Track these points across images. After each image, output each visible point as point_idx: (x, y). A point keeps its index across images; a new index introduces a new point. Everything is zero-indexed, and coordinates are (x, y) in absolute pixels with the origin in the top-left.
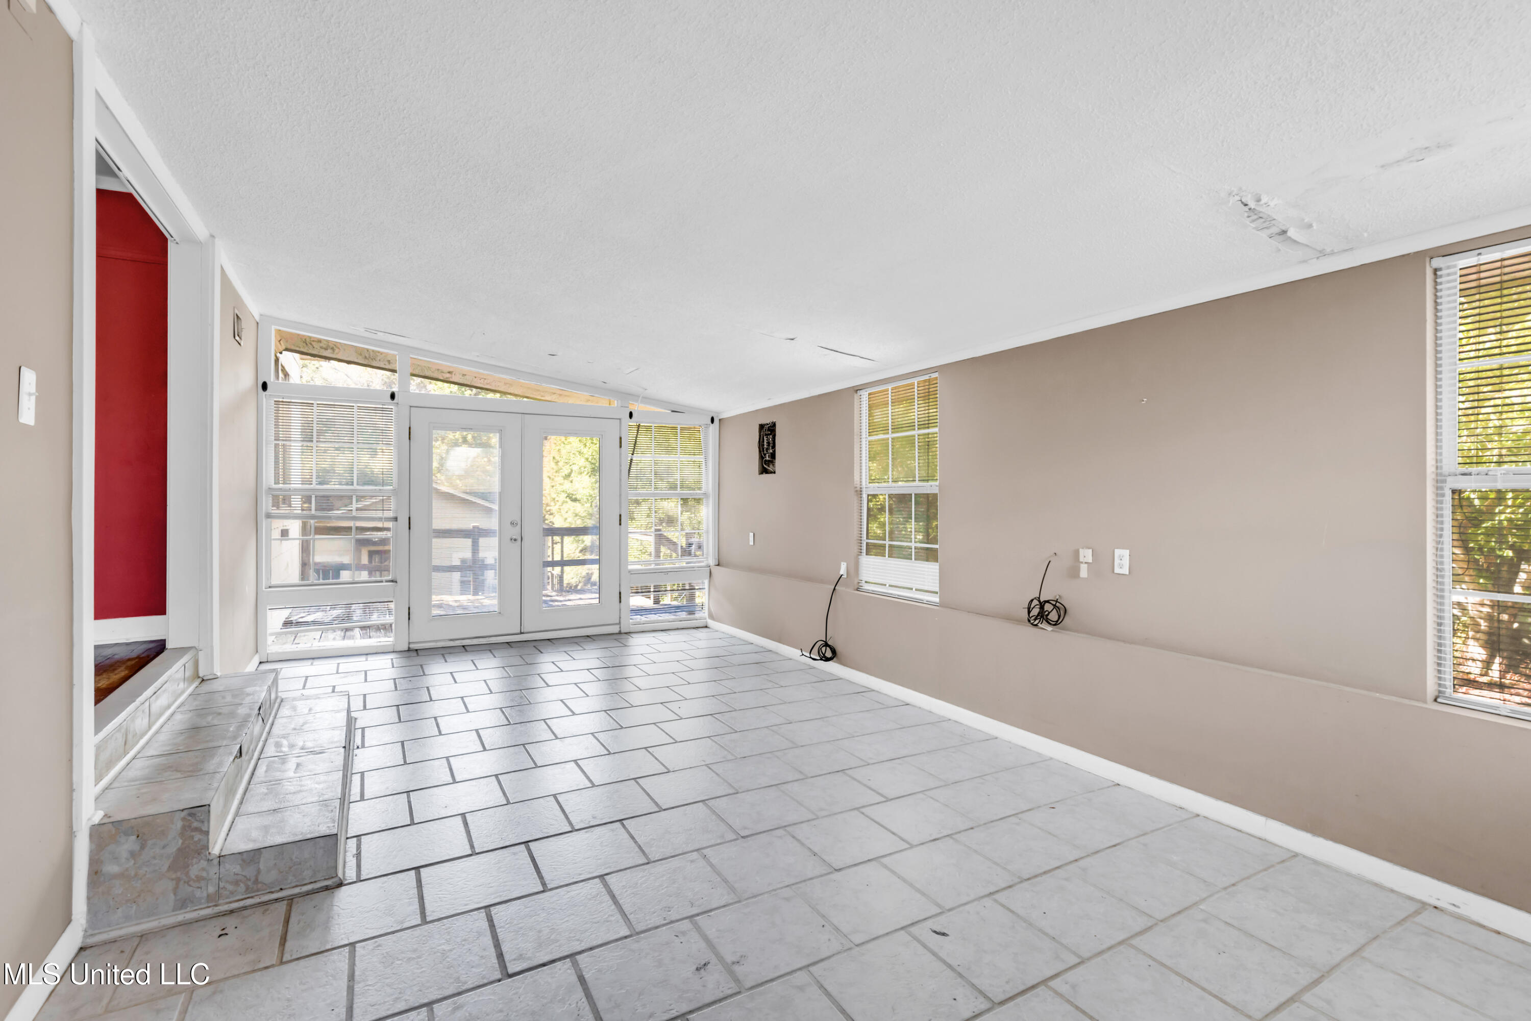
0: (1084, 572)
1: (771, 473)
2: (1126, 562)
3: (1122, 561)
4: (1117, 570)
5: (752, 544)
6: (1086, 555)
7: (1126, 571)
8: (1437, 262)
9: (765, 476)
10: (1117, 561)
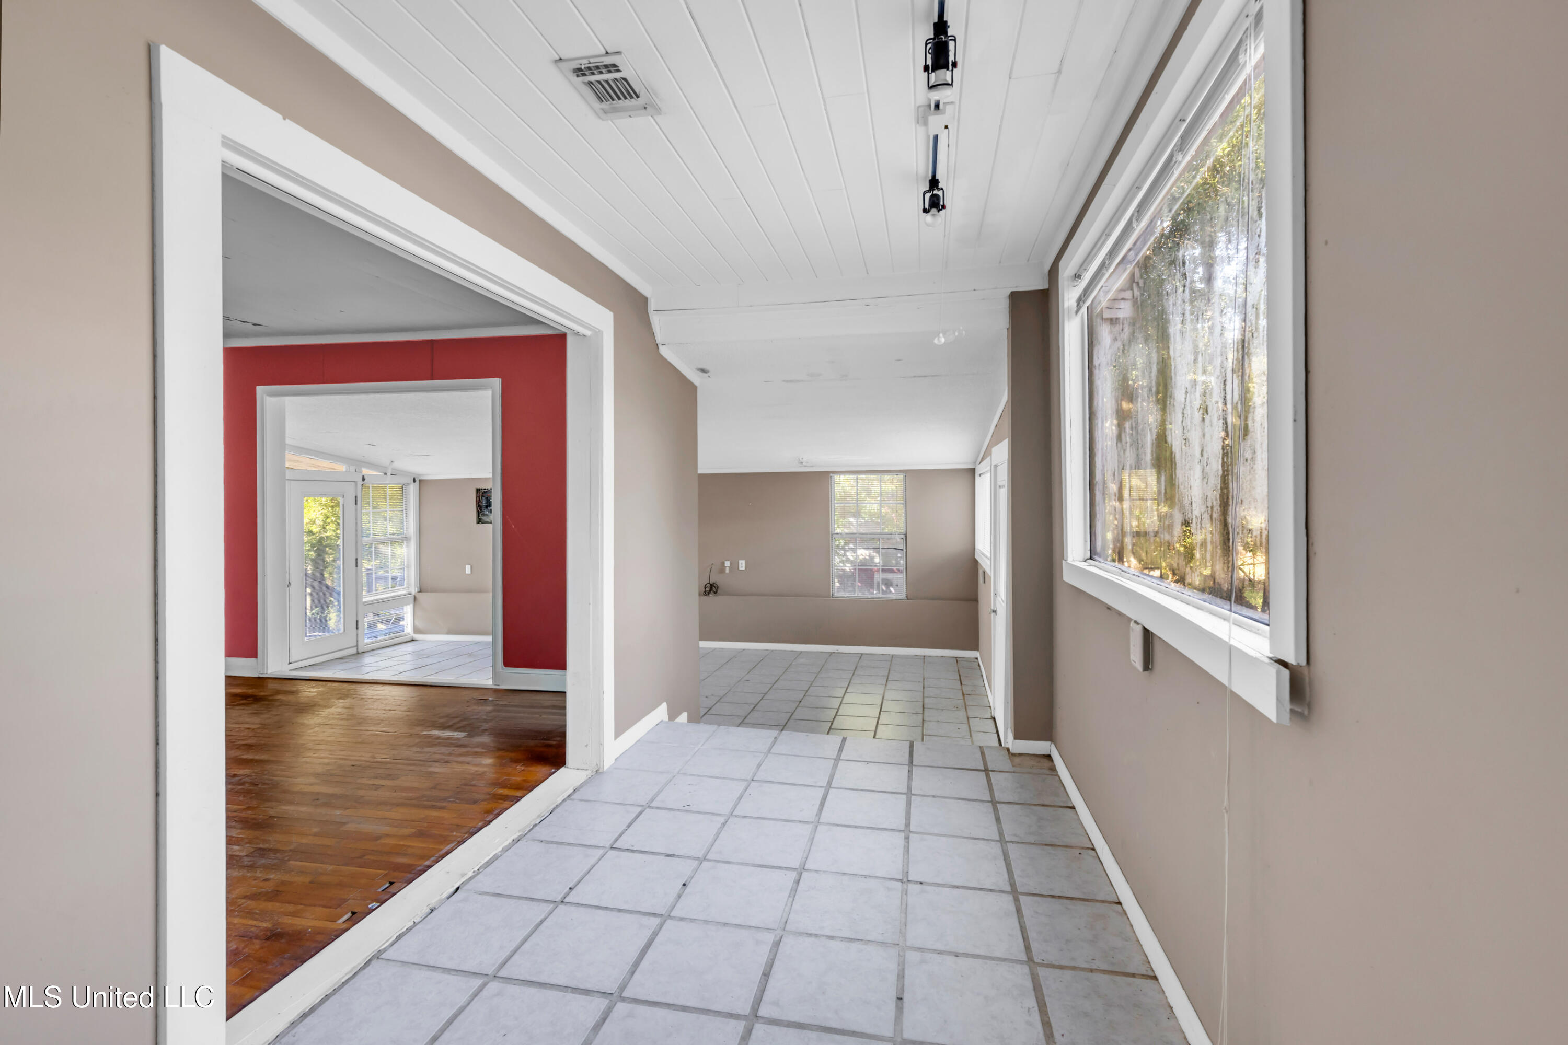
0: (727, 570)
1: (487, 522)
2: (744, 565)
3: (742, 565)
4: (740, 569)
5: (470, 573)
6: (727, 564)
7: (744, 568)
8: (831, 475)
9: (481, 525)
10: (740, 565)
